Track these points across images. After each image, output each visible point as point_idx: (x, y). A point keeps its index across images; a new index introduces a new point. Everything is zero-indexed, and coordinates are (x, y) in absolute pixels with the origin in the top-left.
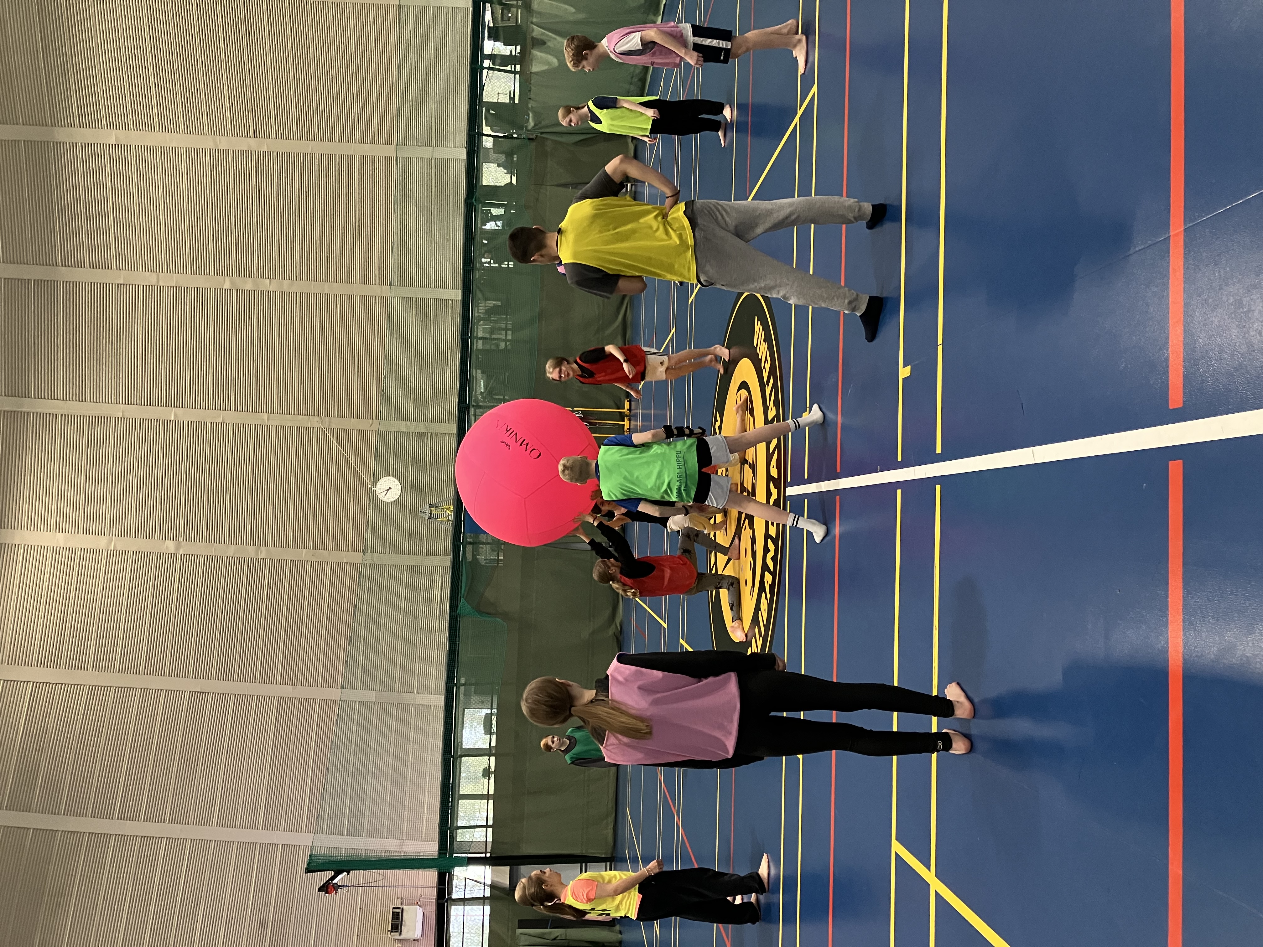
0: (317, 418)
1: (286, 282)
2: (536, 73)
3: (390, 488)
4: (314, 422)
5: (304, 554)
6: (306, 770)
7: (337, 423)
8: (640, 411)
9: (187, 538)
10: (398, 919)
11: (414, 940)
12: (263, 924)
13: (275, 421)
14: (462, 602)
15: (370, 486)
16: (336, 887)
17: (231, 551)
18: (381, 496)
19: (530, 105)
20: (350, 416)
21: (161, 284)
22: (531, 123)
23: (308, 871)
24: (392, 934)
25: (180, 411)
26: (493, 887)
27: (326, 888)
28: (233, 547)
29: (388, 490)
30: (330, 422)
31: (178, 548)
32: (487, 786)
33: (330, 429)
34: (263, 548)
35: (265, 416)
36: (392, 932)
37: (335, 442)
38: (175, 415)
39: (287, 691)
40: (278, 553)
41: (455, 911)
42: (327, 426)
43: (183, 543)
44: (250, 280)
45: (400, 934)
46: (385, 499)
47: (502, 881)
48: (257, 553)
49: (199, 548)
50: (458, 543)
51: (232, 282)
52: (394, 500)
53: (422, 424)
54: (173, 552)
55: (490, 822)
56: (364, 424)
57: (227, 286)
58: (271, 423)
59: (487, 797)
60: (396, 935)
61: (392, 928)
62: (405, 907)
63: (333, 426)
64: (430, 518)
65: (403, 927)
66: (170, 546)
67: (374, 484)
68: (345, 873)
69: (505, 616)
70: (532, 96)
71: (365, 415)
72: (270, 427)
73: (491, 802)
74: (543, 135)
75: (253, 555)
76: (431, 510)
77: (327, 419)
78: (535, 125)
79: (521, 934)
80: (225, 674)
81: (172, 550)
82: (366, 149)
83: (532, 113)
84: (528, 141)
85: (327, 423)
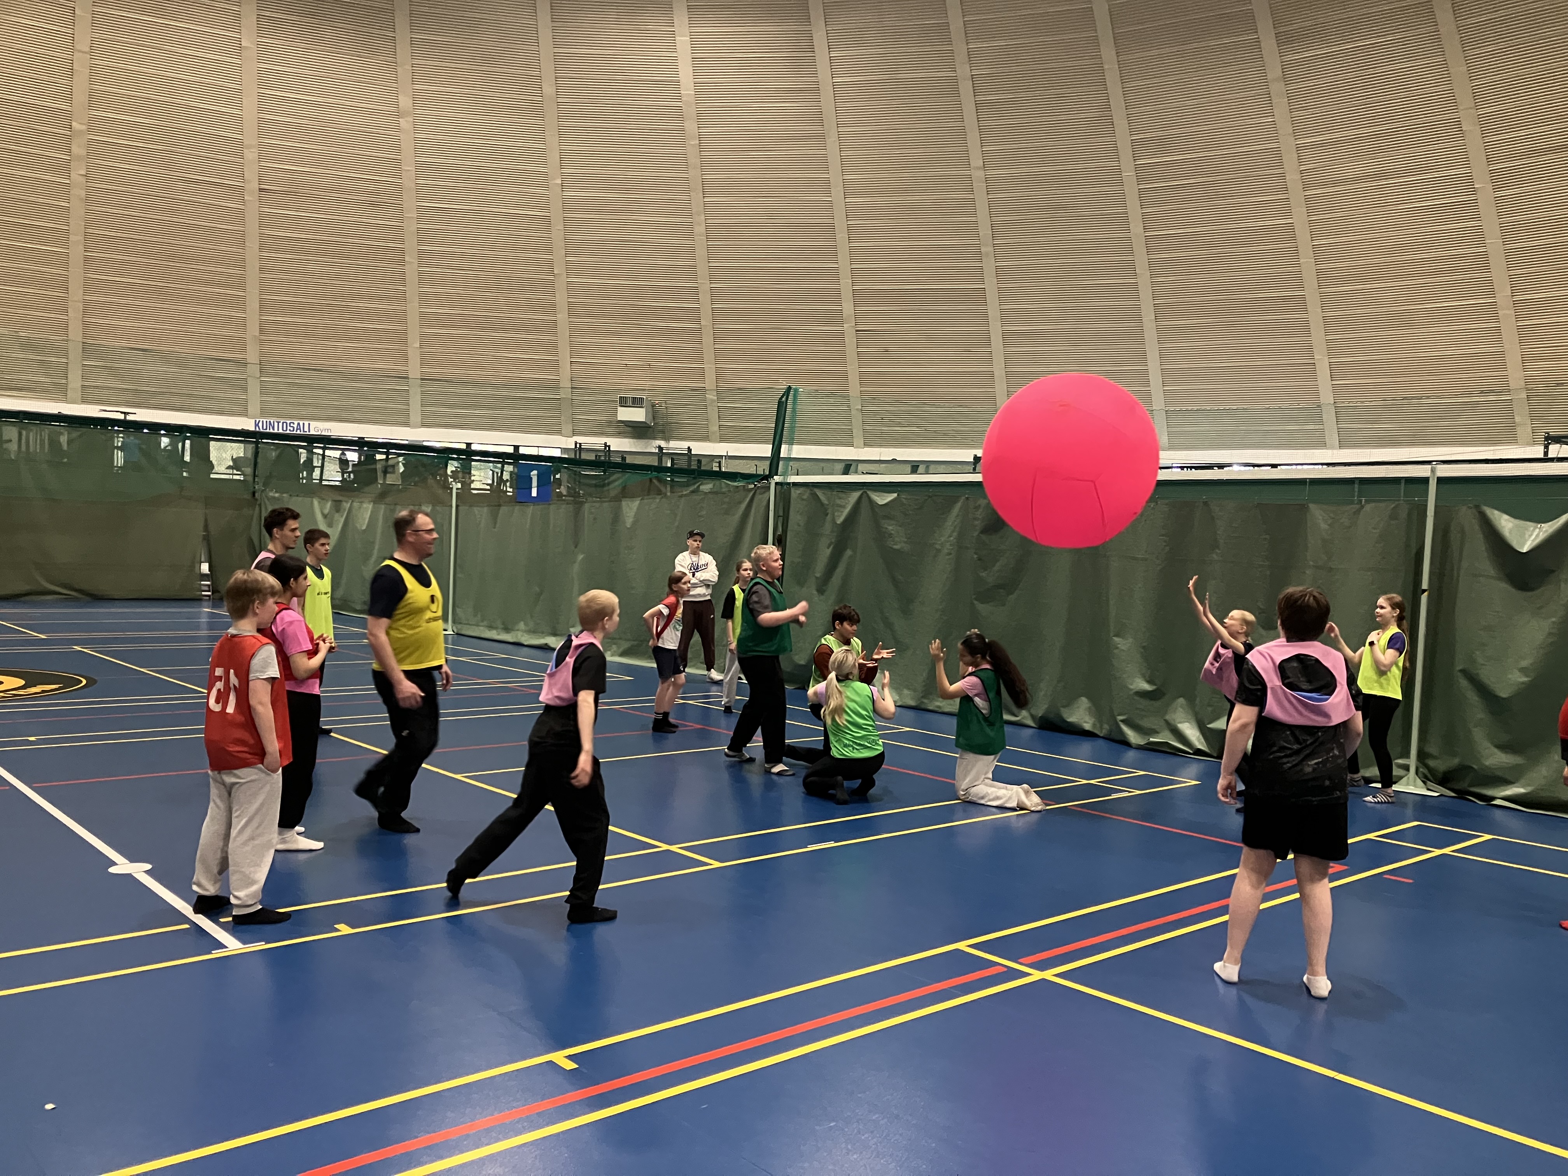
84: (252, 489)
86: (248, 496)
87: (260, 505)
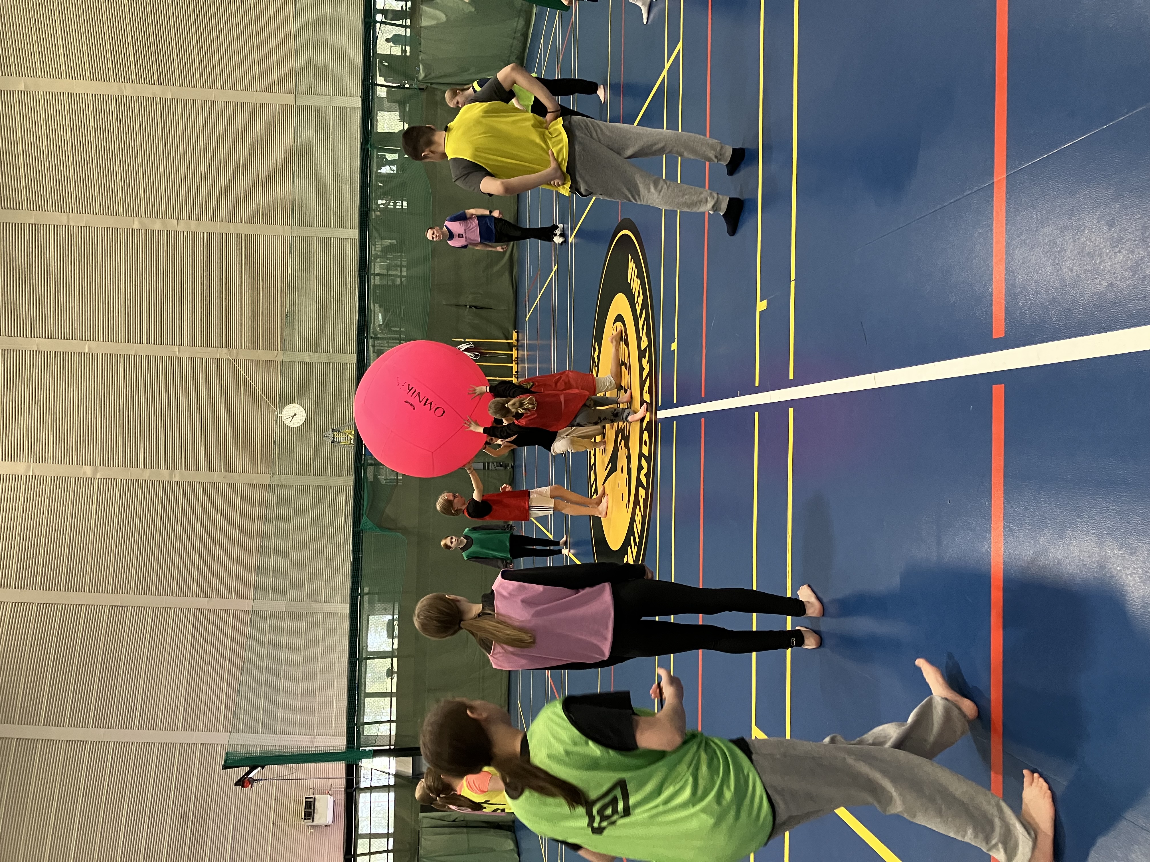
0: (225, 350)
1: (193, 223)
2: (425, 28)
3: (295, 415)
4: (223, 354)
5: (216, 477)
6: (222, 674)
7: (244, 354)
8: (526, 342)
9: (102, 463)
10: (310, 807)
11: (326, 826)
12: (184, 817)
13: (186, 352)
14: (364, 519)
15: (276, 413)
16: (252, 781)
17: (146, 474)
18: (287, 422)
19: (420, 58)
20: (257, 347)
21: (72, 224)
22: (422, 75)
23: (225, 767)
24: (305, 821)
25: (93, 344)
26: (397, 775)
27: (242, 782)
28: (148, 471)
29: (294, 416)
30: (237, 354)
31: (95, 472)
32: (389, 685)
33: (238, 361)
34: (177, 472)
35: (176, 349)
36: (305, 819)
37: (243, 372)
38: (89, 348)
39: (203, 603)
40: (190, 476)
41: (363, 799)
42: (234, 357)
43: (100, 468)
44: (158, 221)
45: (313, 821)
46: (291, 425)
47: (406, 771)
48: (171, 476)
49: (117, 473)
50: (359, 465)
51: (140, 223)
52: (298, 425)
53: (324, 355)
54: (90, 477)
55: (394, 718)
56: (270, 356)
57: (136, 226)
58: (181, 355)
59: (390, 695)
60: (309, 822)
61: (305, 816)
62: (317, 796)
63: (241, 357)
64: (333, 442)
65: (315, 815)
66: (87, 471)
67: (281, 412)
68: (260, 768)
69: (405, 531)
70: (422, 49)
71: (270, 346)
72: (180, 359)
73: (394, 699)
74: (433, 86)
75: (167, 478)
76: (334, 434)
77: (235, 351)
78: (426, 76)
79: (423, 817)
80: (144, 589)
81: (89, 474)
82: (267, 98)
83: (423, 65)
84: (419, 91)
85: (235, 355)
86: (424, 96)
87: (432, 84)
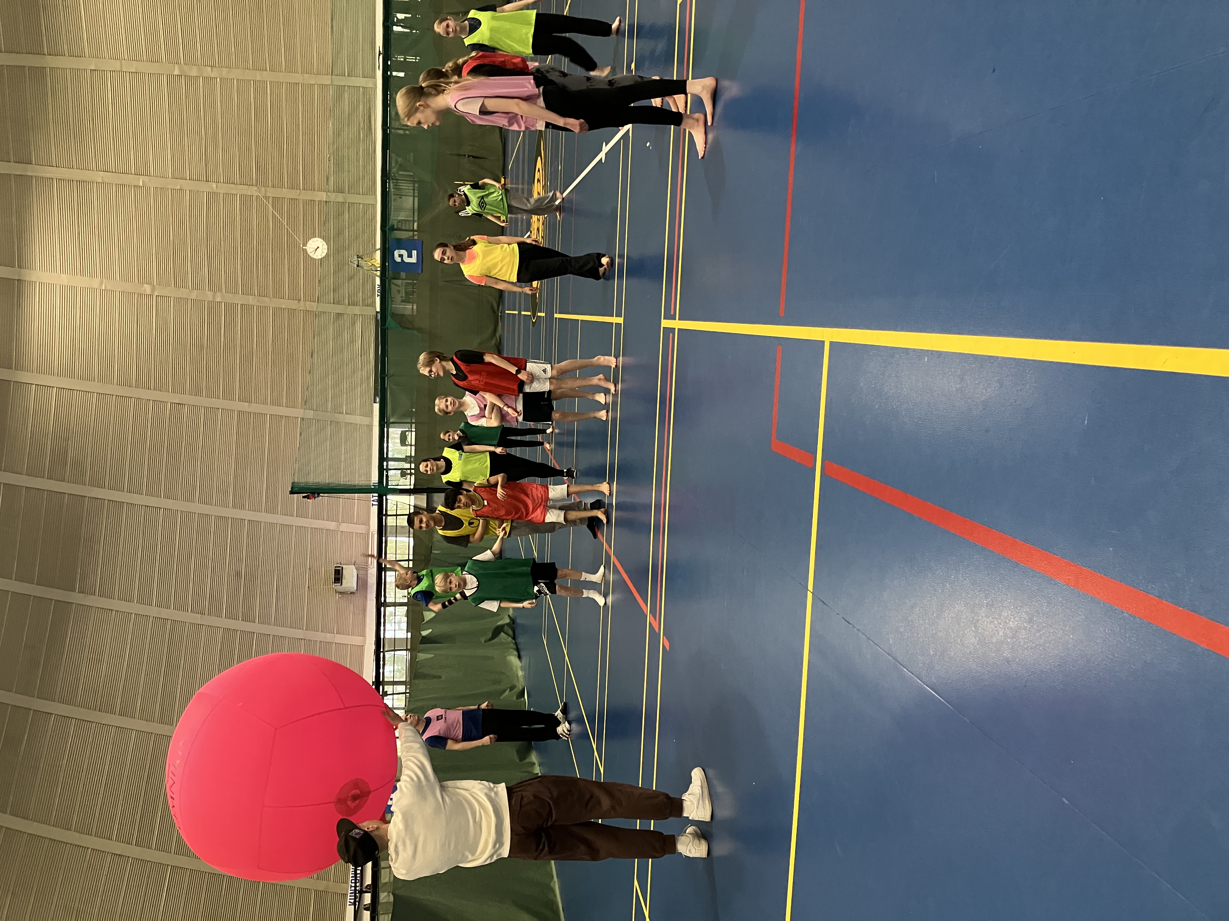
0: (255, 188)
1: (225, 70)
3: (318, 247)
4: (253, 191)
7: (271, 192)
9: (159, 283)
10: (339, 574)
11: (351, 593)
13: (222, 189)
15: (301, 246)
17: (194, 294)
18: (311, 254)
20: (282, 187)
21: (124, 70)
23: (292, 492)
25: (146, 179)
28: (195, 291)
29: (316, 250)
30: (266, 191)
31: (153, 290)
33: (267, 198)
34: (219, 294)
35: (214, 185)
36: (335, 583)
37: (271, 207)
38: (143, 182)
39: (244, 406)
40: (230, 298)
42: (263, 195)
43: (156, 287)
44: (195, 68)
45: (341, 585)
46: (315, 257)
48: (214, 296)
49: (170, 291)
51: (180, 69)
52: (322, 257)
54: (150, 294)
56: (293, 194)
57: (176, 72)
58: (218, 191)
60: (337, 587)
61: (335, 580)
62: (344, 566)
63: (269, 194)
65: (343, 580)
66: (146, 288)
67: (305, 244)
69: (420, 330)
71: (293, 186)
72: (218, 194)
75: (211, 299)
77: (263, 189)
81: (148, 292)
85: (264, 192)
